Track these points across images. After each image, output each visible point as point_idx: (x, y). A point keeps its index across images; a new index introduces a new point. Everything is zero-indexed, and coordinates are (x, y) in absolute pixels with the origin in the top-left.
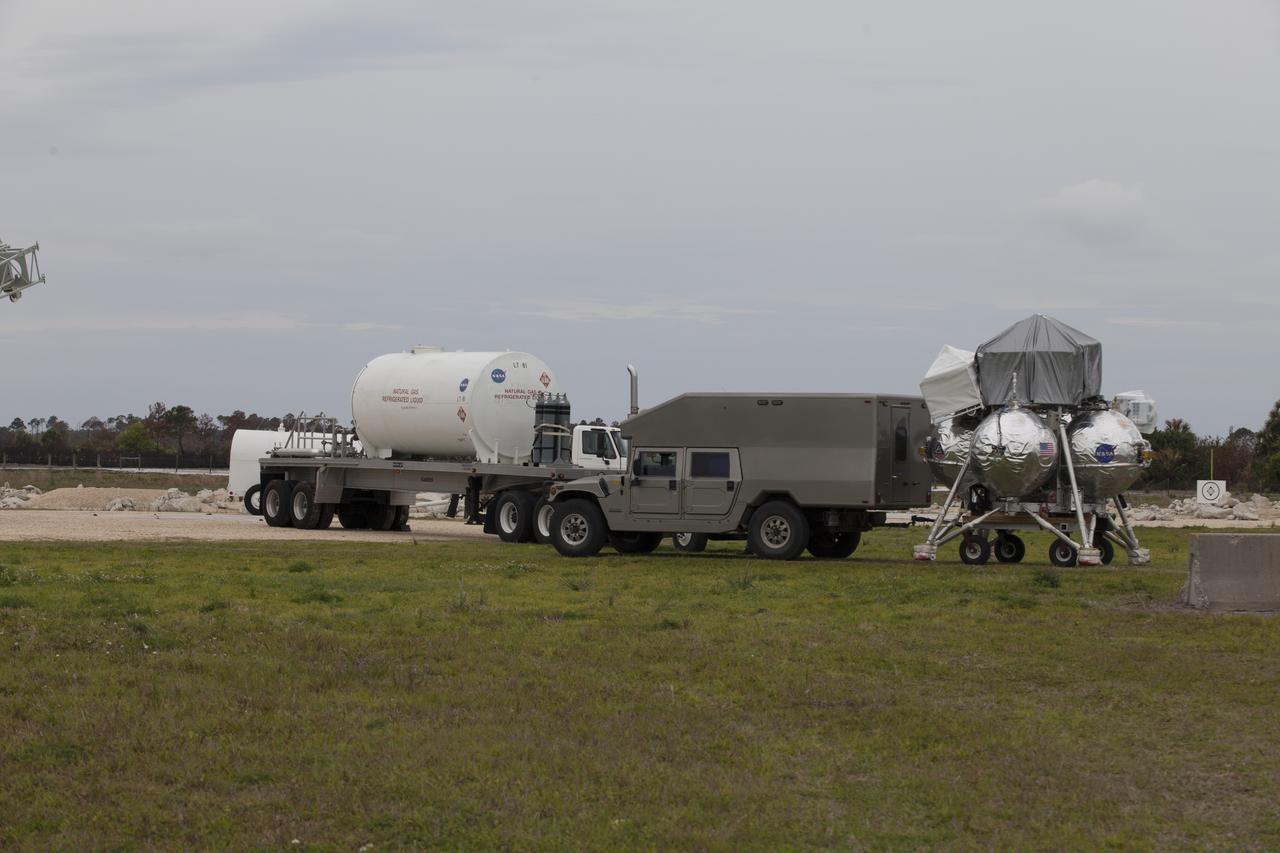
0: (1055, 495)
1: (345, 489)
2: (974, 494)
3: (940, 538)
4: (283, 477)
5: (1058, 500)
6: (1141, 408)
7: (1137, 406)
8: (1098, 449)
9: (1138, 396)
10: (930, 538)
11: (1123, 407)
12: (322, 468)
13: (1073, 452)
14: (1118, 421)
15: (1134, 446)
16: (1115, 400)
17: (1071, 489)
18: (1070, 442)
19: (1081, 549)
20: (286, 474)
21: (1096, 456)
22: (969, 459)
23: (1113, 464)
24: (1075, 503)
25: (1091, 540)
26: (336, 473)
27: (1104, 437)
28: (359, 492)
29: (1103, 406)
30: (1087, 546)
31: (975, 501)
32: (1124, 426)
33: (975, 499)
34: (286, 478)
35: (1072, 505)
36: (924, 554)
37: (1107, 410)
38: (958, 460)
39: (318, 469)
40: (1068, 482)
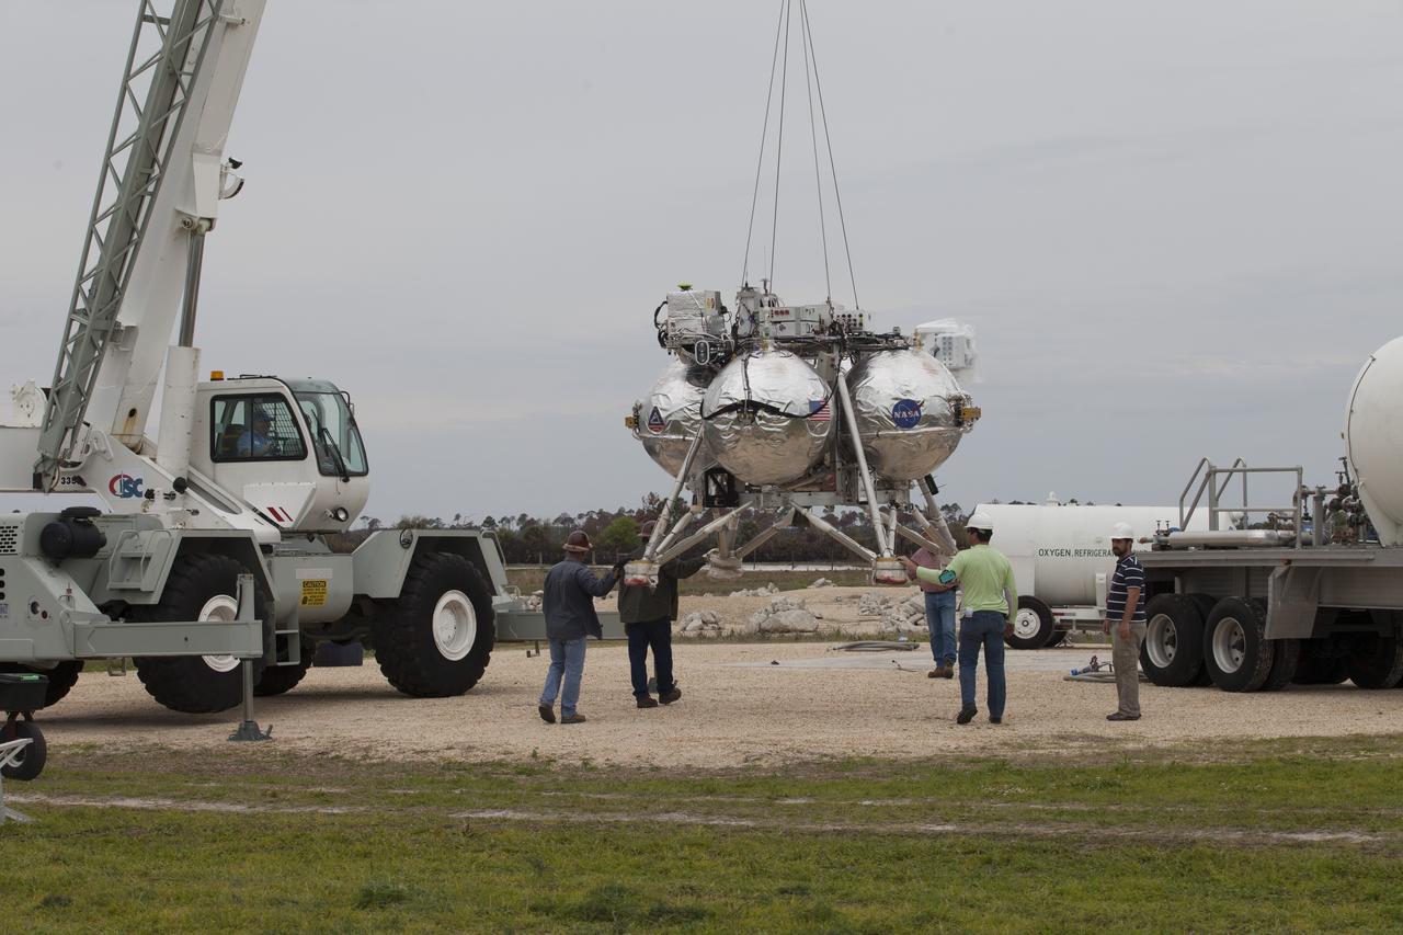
0: (833, 480)
1: (1321, 610)
2: (711, 482)
3: (662, 552)
4: (1171, 589)
5: (839, 487)
6: (955, 344)
7: (948, 341)
8: (896, 408)
9: (949, 326)
10: (648, 551)
11: (929, 344)
12: (1280, 570)
13: (858, 413)
14: (924, 365)
15: (949, 401)
16: (916, 334)
17: (858, 469)
18: (853, 398)
19: (877, 559)
20: (1177, 580)
21: (894, 419)
22: (702, 429)
23: (919, 429)
24: (865, 490)
25: (892, 546)
26: (1305, 577)
27: (905, 388)
28: (1346, 615)
29: (900, 343)
30: (887, 555)
31: (713, 493)
32: (933, 371)
33: (713, 491)
34: (1178, 590)
35: (861, 493)
36: (640, 577)
37: (906, 348)
38: (685, 433)
39: (1269, 570)
40: (854, 459)
